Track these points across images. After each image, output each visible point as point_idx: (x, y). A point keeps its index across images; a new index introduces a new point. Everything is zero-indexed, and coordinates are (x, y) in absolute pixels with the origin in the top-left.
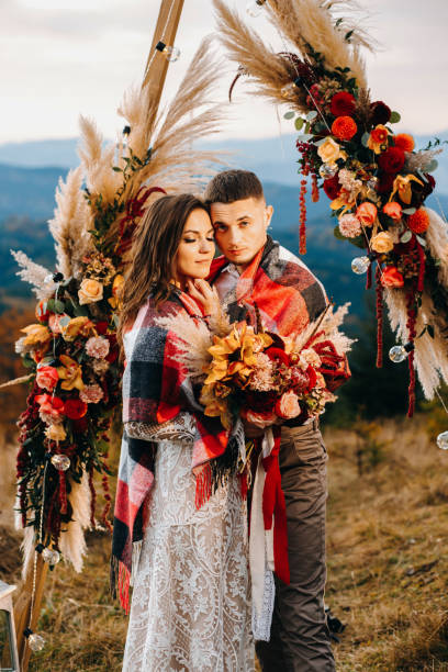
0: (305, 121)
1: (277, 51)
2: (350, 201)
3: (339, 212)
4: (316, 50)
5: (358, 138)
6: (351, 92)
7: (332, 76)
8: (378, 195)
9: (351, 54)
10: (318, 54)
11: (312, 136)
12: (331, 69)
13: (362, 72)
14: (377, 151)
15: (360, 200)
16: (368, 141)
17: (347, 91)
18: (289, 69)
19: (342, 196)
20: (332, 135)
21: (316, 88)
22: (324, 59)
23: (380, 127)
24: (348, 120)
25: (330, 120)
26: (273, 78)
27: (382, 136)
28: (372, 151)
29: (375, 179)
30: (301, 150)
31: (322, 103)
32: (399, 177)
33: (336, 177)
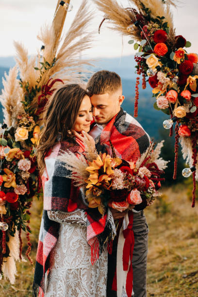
0: (139, 45)
1: (125, 7)
2: (163, 89)
3: (157, 95)
4: (146, 7)
5: (168, 55)
6: (165, 30)
7: (155, 21)
8: (178, 86)
9: (165, 9)
10: (148, 9)
11: (143, 53)
12: (154, 17)
13: (171, 19)
14: (179, 62)
15: (169, 89)
16: (174, 57)
17: (162, 29)
18: (131, 17)
19: (159, 86)
20: (154, 53)
21: (146, 27)
22: (150, 12)
23: (180, 49)
24: (163, 45)
25: (153, 45)
26: (123, 22)
27: (181, 54)
28: (176, 62)
29: (177, 77)
30: (137, 61)
31: (149, 35)
32: (190, 77)
33: (156, 76)
